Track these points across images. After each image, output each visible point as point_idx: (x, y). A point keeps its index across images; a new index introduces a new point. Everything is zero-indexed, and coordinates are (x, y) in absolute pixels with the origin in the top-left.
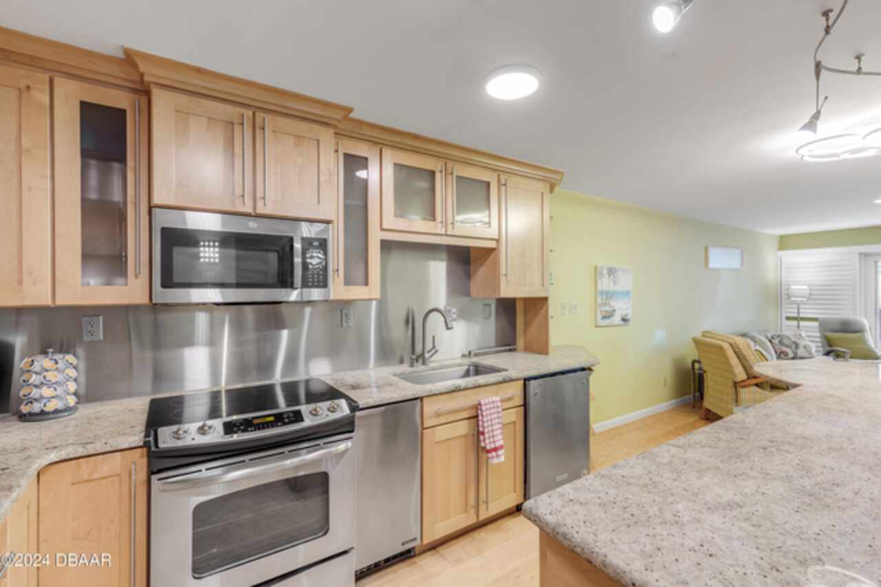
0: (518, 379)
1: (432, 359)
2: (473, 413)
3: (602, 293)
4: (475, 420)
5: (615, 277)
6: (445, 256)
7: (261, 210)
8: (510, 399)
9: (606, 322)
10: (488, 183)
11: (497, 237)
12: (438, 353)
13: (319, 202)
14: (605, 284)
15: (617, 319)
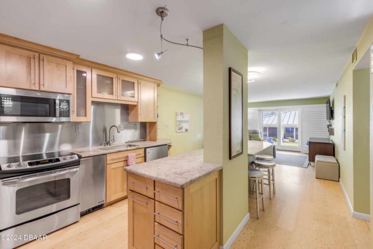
0: (143, 148)
1: (113, 144)
2: (125, 159)
3: (178, 121)
4: (126, 162)
5: (183, 116)
6: (120, 107)
7: (42, 89)
8: (140, 154)
9: (180, 131)
10: (134, 83)
11: (137, 101)
12: (115, 142)
13: (66, 87)
14: (179, 118)
15: (183, 130)
